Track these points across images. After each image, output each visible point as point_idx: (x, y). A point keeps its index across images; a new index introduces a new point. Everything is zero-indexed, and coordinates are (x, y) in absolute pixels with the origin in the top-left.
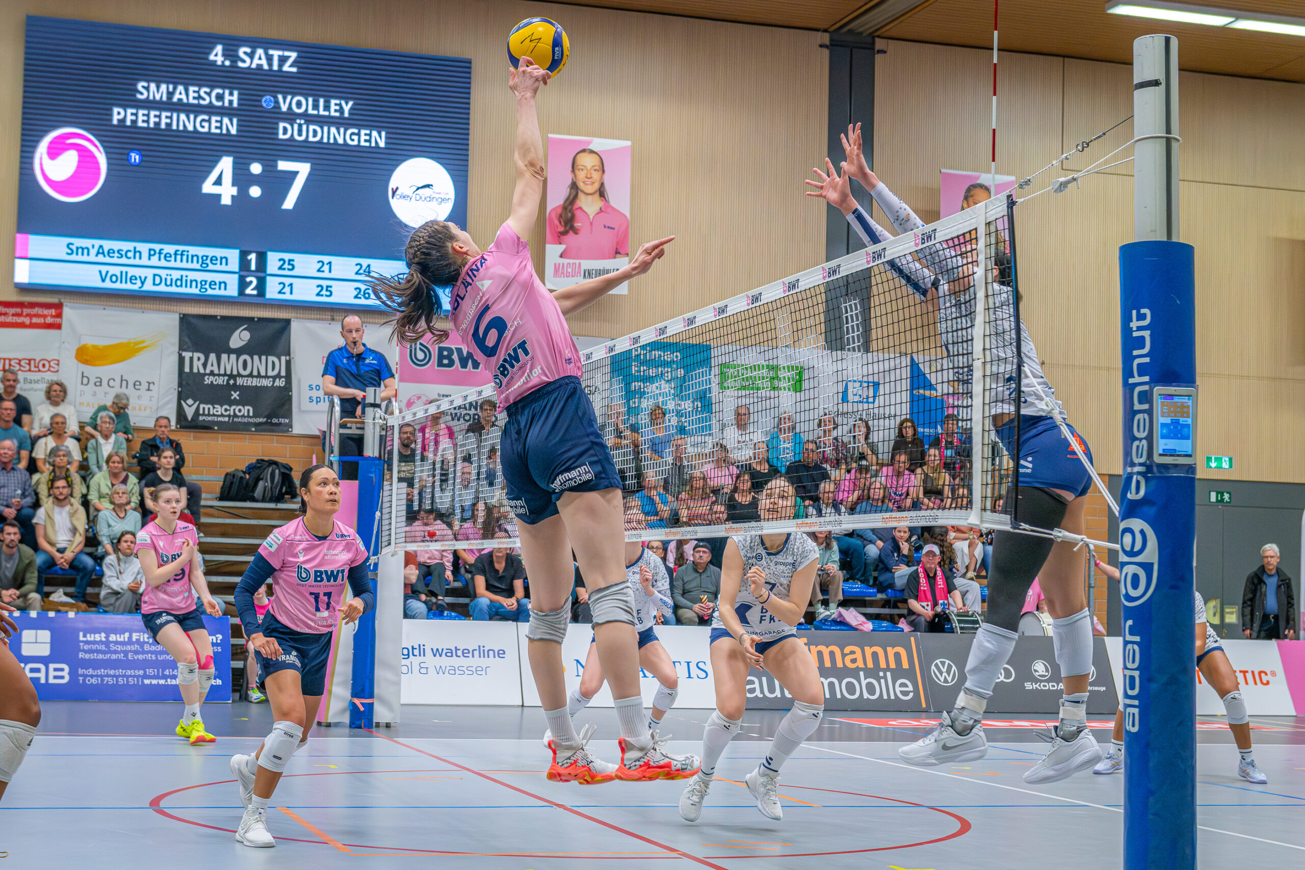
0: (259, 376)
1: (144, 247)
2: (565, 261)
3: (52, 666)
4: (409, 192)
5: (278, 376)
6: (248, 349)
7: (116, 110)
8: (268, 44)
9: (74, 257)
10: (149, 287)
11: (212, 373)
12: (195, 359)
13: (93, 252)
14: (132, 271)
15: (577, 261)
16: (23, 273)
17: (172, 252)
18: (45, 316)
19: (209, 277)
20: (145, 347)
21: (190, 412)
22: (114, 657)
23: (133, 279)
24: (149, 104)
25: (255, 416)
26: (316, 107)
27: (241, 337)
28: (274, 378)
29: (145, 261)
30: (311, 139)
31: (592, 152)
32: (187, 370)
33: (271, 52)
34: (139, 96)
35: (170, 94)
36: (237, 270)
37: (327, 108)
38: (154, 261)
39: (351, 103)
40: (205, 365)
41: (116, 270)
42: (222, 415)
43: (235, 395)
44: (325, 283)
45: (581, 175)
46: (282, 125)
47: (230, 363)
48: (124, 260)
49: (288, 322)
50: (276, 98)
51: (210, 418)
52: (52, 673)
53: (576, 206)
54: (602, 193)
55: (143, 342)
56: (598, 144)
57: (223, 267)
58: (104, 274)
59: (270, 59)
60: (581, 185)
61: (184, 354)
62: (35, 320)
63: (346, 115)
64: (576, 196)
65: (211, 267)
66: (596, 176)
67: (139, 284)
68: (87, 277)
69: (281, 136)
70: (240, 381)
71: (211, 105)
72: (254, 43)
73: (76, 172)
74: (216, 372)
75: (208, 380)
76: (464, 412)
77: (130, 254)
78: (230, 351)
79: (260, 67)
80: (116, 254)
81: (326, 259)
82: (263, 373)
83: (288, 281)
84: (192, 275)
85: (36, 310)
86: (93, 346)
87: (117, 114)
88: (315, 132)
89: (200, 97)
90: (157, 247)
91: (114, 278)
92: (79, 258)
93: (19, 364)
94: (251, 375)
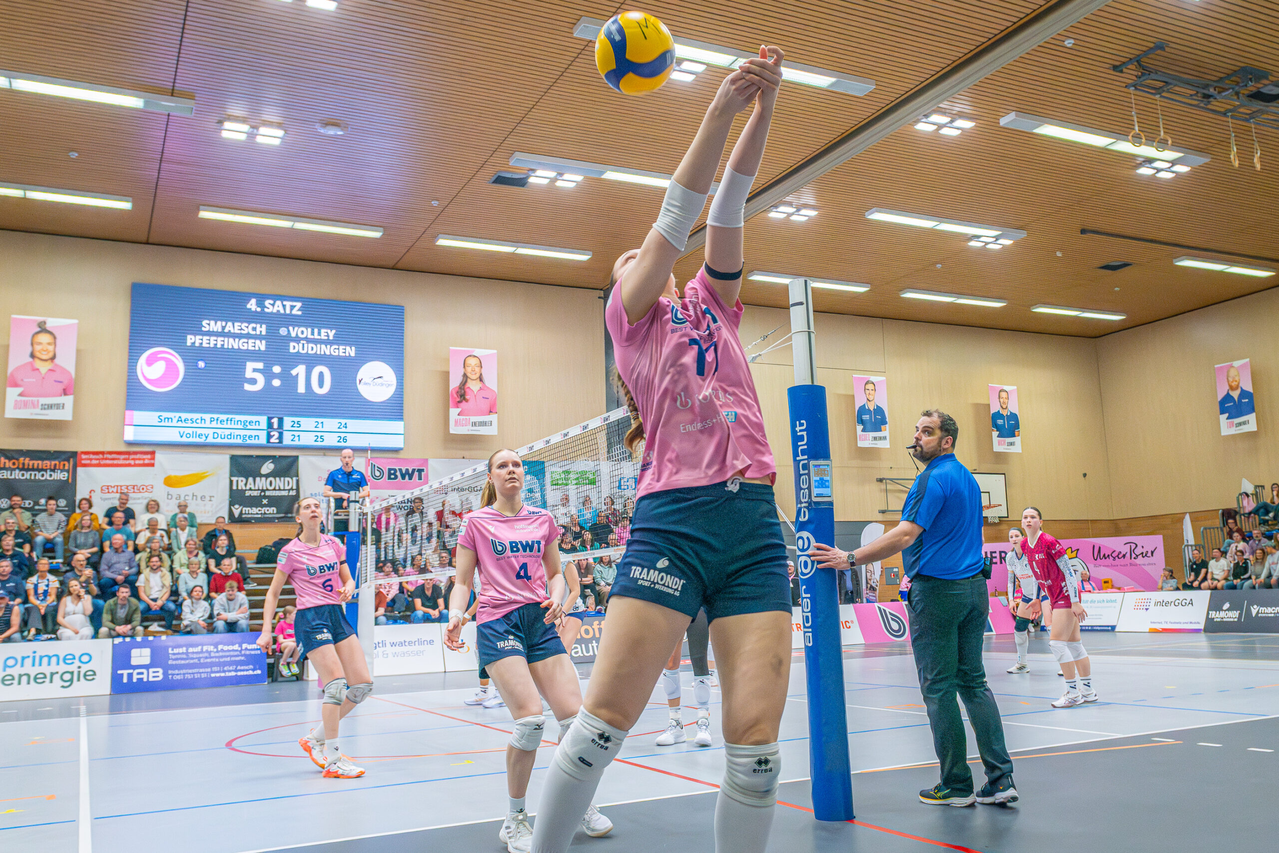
0: (280, 490)
1: (207, 417)
2: (461, 417)
3: (151, 670)
4: (370, 381)
5: (292, 489)
6: (274, 474)
7: (189, 337)
8: (282, 298)
9: (162, 424)
10: (210, 440)
11: (250, 489)
12: (240, 482)
13: (175, 420)
14: (199, 431)
15: (468, 417)
16: (130, 434)
17: (225, 419)
18: (144, 459)
19: (248, 433)
20: (207, 476)
21: (236, 513)
22: (192, 661)
23: (200, 436)
24: (209, 333)
25: (277, 513)
26: (313, 333)
27: (268, 467)
28: (289, 490)
29: (208, 424)
30: (310, 352)
31: (475, 356)
32: (234, 487)
33: (285, 303)
34: (203, 329)
35: (223, 328)
36: (265, 428)
37: (319, 334)
38: (214, 424)
39: (334, 331)
40: (246, 485)
41: (190, 431)
42: (257, 514)
43: (265, 501)
44: (319, 434)
45: (469, 369)
46: (292, 344)
47: (261, 483)
48: (195, 425)
49: (297, 457)
50: (288, 328)
51: (249, 516)
52: (151, 675)
53: (466, 387)
54: (481, 379)
55: (207, 472)
56: (478, 352)
57: (257, 427)
58: (182, 433)
59: (284, 306)
60: (469, 375)
61: (233, 478)
62: (137, 462)
63: (331, 338)
64: (466, 382)
65: (249, 427)
66: (477, 369)
67: (204, 438)
68: (172, 435)
69: (292, 350)
70: (268, 493)
71: (248, 334)
72: (275, 297)
73: (163, 374)
74: (253, 488)
75: (248, 493)
76: (404, 505)
77: (199, 421)
78: (261, 476)
79: (278, 311)
80: (190, 421)
81: (320, 420)
82: (282, 488)
83: (296, 434)
84: (237, 432)
85: (138, 456)
86: (175, 476)
87: (190, 339)
88: (312, 349)
89: (241, 329)
90: (215, 416)
91: (188, 435)
92: (166, 424)
93: (127, 488)
94: (274, 489)
